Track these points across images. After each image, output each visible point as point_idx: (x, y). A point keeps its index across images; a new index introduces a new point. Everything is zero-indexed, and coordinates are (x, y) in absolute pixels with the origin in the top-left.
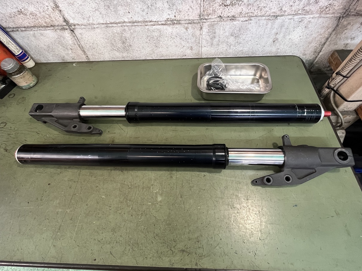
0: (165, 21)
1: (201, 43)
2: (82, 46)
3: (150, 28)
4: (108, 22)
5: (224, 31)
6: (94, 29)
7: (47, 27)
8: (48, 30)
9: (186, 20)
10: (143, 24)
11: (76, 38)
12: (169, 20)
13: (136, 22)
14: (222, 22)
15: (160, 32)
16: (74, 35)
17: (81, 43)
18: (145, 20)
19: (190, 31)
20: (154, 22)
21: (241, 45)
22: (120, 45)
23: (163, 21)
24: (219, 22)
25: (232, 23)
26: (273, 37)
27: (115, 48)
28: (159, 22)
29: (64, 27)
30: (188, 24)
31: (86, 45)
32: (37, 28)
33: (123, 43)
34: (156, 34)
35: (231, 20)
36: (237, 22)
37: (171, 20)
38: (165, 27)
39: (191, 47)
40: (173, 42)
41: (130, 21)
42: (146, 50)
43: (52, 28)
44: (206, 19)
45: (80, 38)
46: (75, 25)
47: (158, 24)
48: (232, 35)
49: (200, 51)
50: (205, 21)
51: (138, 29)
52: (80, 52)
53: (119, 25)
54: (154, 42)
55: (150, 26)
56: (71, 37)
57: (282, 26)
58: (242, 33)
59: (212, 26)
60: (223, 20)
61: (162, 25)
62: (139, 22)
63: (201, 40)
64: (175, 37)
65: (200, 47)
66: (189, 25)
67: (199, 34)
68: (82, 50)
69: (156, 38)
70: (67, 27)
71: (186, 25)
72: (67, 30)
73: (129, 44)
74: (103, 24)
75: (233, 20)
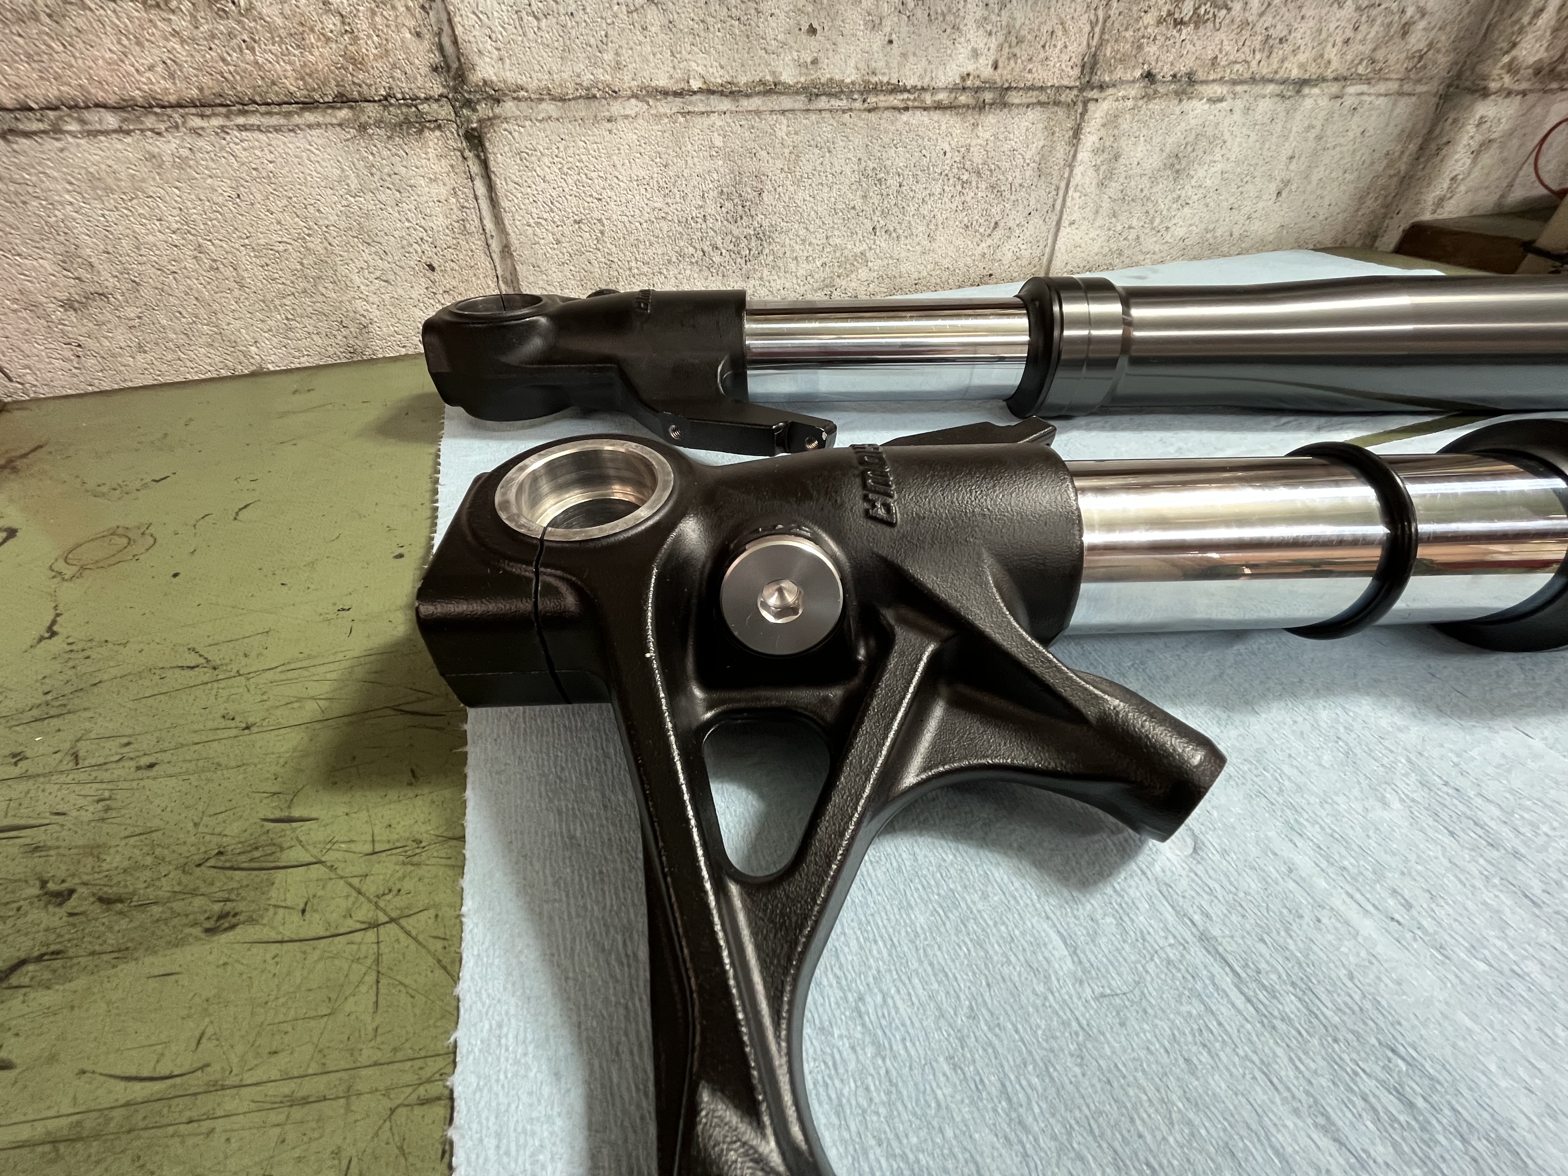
0: (954, 88)
2: (506, 246)
4: (695, 85)
6: (609, 126)
7: (309, 105)
8: (310, 126)
10: (858, 104)
11: (484, 188)
12: (969, 83)
13: (828, 90)
14: (1149, 99)
16: (475, 168)
17: (506, 219)
18: (874, 79)
20: (908, 95)
21: (1185, 211)
23: (945, 89)
24: (1140, 103)
25: (1177, 110)
28: (924, 95)
29: (425, 107)
30: (1034, 106)
31: (532, 235)
34: (900, 160)
35: (1177, 93)
36: (1193, 102)
37: (978, 83)
38: (947, 120)
40: (960, 207)
43: (344, 113)
44: (1101, 87)
45: (510, 186)
46: (498, 98)
47: (921, 104)
50: (1096, 93)
53: (746, 102)
56: (453, 181)
57: (1308, 128)
58: (1200, 154)
59: (1114, 120)
60: (1156, 92)
61: (937, 108)
62: (841, 90)
64: (974, 178)
67: (1061, 164)
70: (444, 111)
72: (438, 133)
74: (665, 93)
75: (1185, 92)
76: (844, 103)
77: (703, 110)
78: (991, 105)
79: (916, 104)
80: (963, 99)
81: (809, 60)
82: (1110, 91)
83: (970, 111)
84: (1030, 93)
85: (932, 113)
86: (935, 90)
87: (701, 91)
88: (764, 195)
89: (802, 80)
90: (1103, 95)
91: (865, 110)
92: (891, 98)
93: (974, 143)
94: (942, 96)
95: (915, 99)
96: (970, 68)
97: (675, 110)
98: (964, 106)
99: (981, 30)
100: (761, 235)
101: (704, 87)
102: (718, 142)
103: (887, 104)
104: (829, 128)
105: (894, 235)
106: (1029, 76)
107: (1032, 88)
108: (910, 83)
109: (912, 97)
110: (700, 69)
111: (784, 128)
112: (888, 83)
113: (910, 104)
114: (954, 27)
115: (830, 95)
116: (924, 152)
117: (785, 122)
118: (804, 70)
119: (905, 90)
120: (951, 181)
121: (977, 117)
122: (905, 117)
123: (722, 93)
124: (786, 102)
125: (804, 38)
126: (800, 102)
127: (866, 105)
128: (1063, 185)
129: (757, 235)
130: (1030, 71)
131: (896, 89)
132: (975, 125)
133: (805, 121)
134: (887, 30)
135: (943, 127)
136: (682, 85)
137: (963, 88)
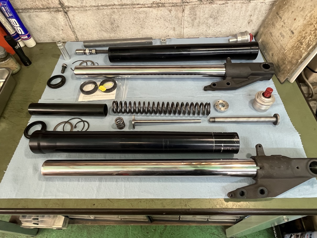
0: (151, 4)
1: (183, 24)
2: (73, 27)
3: (137, 10)
4: (100, 5)
5: (204, 13)
6: (86, 11)
7: (43, 9)
8: (44, 11)
9: (170, 3)
10: (131, 7)
11: (69, 19)
13: (125, 5)
14: (202, 5)
15: (146, 14)
16: (67, 16)
17: (72, 24)
18: (133, 3)
19: (173, 13)
20: (141, 5)
21: (219, 26)
22: (108, 26)
23: (149, 4)
24: (199, 5)
25: (210, 6)
26: (247, 19)
27: (103, 29)
28: (145, 5)
29: (59, 9)
30: (171, 6)
31: (77, 26)
32: (34, 10)
33: (112, 24)
34: (142, 16)
35: (210, 3)
36: (215, 5)
37: (157, 3)
38: (151, 9)
39: (174, 28)
40: (158, 24)
41: (119, 4)
42: (132, 31)
43: (48, 10)
44: (188, 3)
45: (72, 19)
46: (69, 8)
47: (145, 7)
48: (211, 17)
49: (182, 32)
50: (187, 4)
51: (126, 11)
52: (70, 32)
53: (109, 7)
54: (141, 23)
55: (137, 9)
56: (64, 18)
57: (255, 9)
58: (220, 15)
59: (193, 9)
60: (203, 3)
61: (148, 7)
62: (127, 5)
63: (183, 21)
64: (160, 19)
65: (182, 28)
66: (173, 8)
67: (181, 16)
68: (73, 30)
69: (142, 19)
70: (62, 9)
71: (170, 8)
72: (61, 12)
73: (116, 25)
74: (95, 6)
75: (212, 3)
76: (128, 7)
77: (102, 8)
78: (161, 6)
82: (190, 3)
86: (147, 4)
88: (115, 21)
92: (138, 6)
93: (158, 13)
97: (97, 8)
98: (154, 7)
102: (105, 13)
105: (144, 28)
106: (169, 1)
108: (141, 3)
109: (143, 5)
110: (100, 3)
111: (117, 11)
112: (137, 3)
120: (155, 19)
121: (158, 8)
122: (141, 9)
123: (105, 6)
124: (117, 7)
127: (133, 7)
133: (121, 10)
137: (154, 4)
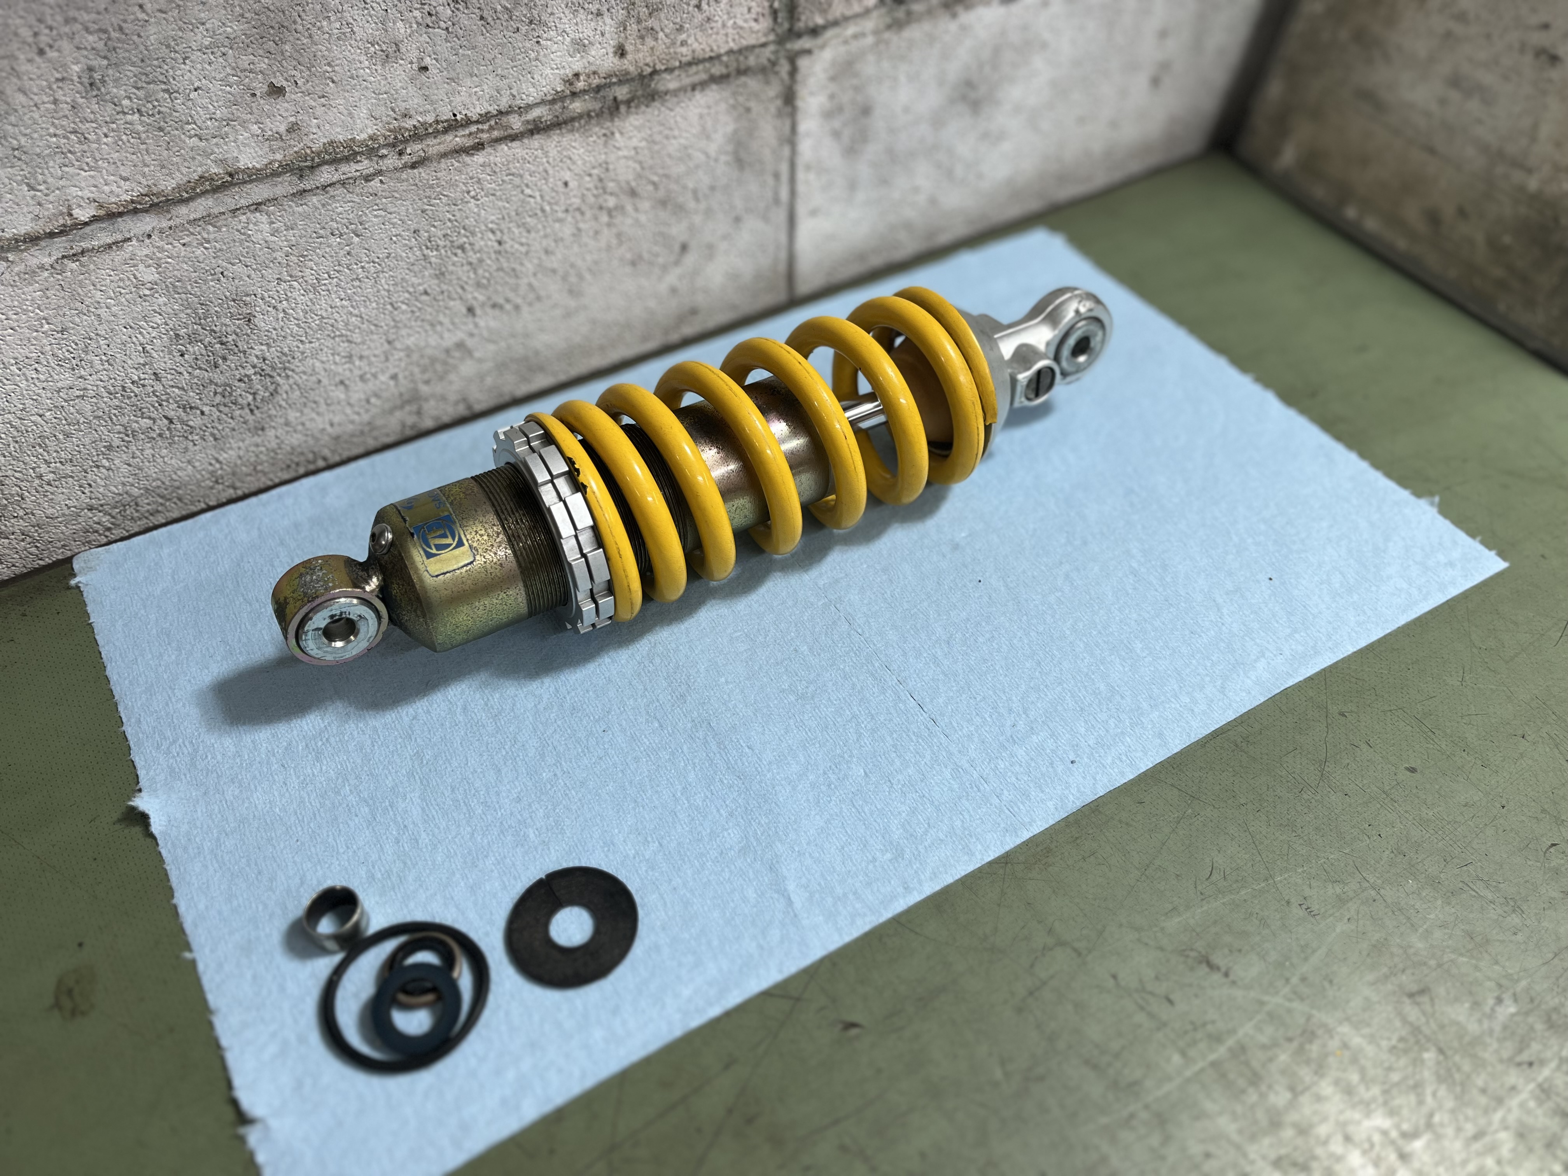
76: (365, 166)
77: (109, 240)
78: (628, 103)
79: (496, 134)
80: (577, 106)
81: (282, 129)
82: (830, 33)
83: (593, 122)
84: (694, 69)
85: (526, 141)
86: (522, 110)
87: (95, 219)
88: (258, 321)
89: (279, 157)
90: (819, 41)
91: (405, 166)
92: (449, 137)
93: (612, 158)
94: (535, 113)
95: (491, 128)
96: (578, 64)
97: (57, 254)
98: (580, 116)
99: (582, 15)
100: (268, 370)
101: (102, 212)
102: (149, 275)
103: (442, 148)
104: (347, 207)
105: (508, 307)
106: (684, 50)
107: (695, 62)
108: (474, 112)
109: (486, 127)
110: (87, 194)
111: (266, 227)
112: (437, 122)
113: (485, 136)
114: (531, 22)
115: (335, 161)
116: (528, 191)
117: (264, 218)
118: (275, 144)
119: (468, 122)
120: (589, 214)
121: (608, 124)
122: (479, 158)
123: (135, 211)
124: (260, 192)
125: (266, 105)
126: (285, 186)
127: (406, 158)
128: (784, 168)
129: (261, 373)
130: (683, 43)
131: (453, 125)
132: (608, 136)
133: (300, 209)
134: (414, 55)
135: (553, 153)
136: (61, 222)
137: (574, 94)
